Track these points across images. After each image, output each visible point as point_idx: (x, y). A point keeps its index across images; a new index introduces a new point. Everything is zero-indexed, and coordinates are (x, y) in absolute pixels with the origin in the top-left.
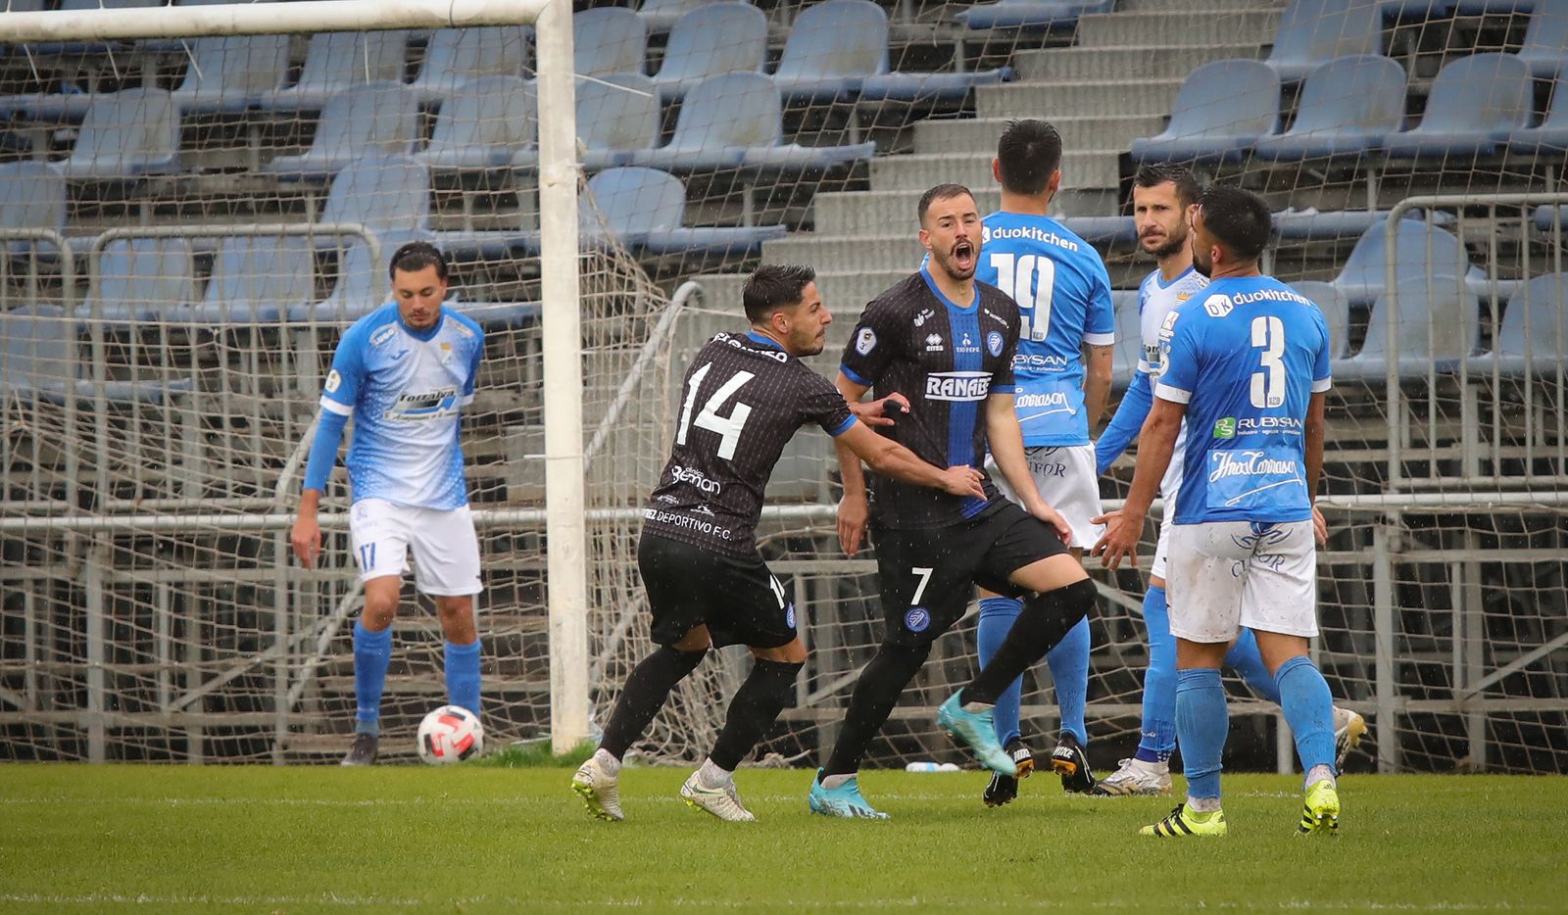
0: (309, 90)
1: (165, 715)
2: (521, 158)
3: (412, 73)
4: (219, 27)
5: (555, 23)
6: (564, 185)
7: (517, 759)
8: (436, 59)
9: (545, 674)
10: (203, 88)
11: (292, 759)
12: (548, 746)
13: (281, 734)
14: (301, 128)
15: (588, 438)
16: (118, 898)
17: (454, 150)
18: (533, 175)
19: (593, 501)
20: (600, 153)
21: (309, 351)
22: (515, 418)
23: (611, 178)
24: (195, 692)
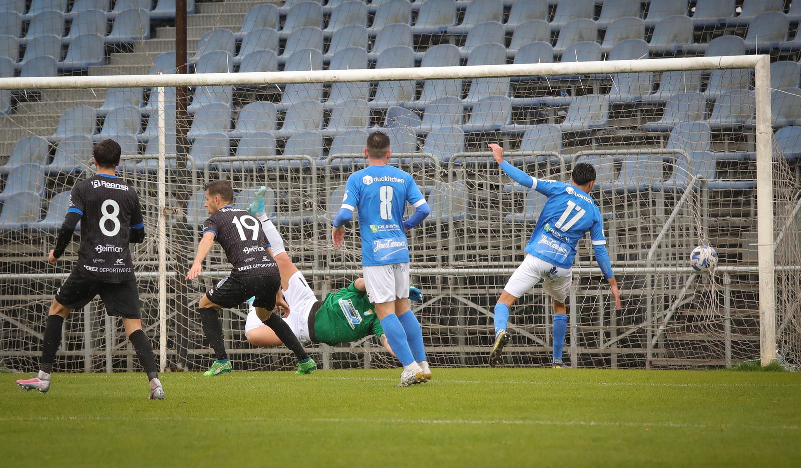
0: (661, 95)
1: (602, 348)
2: (748, 123)
3: (704, 87)
4: (625, 69)
5: (763, 67)
6: (767, 133)
7: (745, 368)
8: (714, 82)
9: (758, 334)
10: (619, 94)
11: (655, 367)
12: (759, 363)
13: (649, 357)
14: (658, 110)
15: (776, 236)
16: (582, 423)
17: (721, 119)
18: (753, 129)
19: (777, 262)
20: (782, 120)
21: (661, 200)
22: (745, 228)
23: (787, 131)
24: (615, 339)
